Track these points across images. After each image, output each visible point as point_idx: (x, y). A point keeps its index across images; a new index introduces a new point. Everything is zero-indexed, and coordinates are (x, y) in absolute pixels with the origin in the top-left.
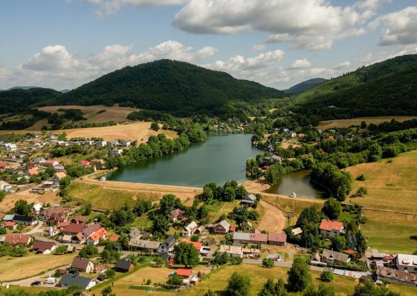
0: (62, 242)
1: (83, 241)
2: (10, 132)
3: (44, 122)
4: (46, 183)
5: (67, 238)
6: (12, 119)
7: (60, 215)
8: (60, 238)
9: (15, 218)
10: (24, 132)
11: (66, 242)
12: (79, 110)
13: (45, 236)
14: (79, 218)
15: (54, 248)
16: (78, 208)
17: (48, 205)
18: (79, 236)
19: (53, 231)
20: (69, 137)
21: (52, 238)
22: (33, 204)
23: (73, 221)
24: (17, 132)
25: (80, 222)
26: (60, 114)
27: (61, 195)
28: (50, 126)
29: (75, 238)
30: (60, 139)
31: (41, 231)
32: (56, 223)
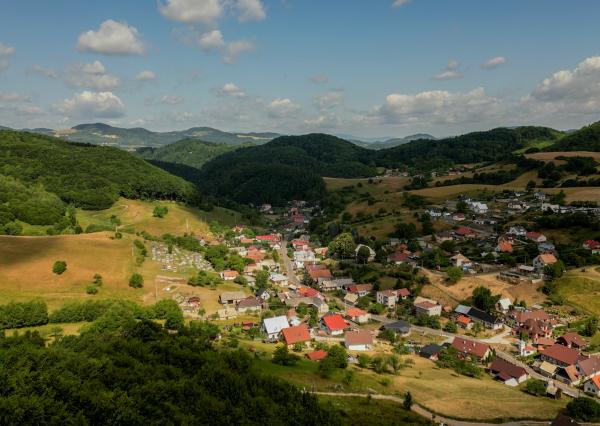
0: (539, 371)
1: (577, 382)
2: (482, 187)
3: (532, 176)
4: (523, 267)
5: (549, 367)
6: (488, 170)
7: (540, 324)
8: (536, 364)
9: (471, 313)
10: (501, 188)
11: (545, 374)
12: (591, 159)
13: (512, 352)
14: (572, 337)
15: (523, 378)
16: (573, 319)
17: (522, 304)
18: (571, 370)
19: (526, 349)
20: (568, 200)
21: (523, 359)
22: (499, 297)
23: (562, 341)
24: (490, 188)
25: (575, 346)
26: (558, 163)
27: (545, 291)
28: (539, 182)
29: (562, 372)
30: (553, 202)
31: (507, 342)
32: (531, 336)
